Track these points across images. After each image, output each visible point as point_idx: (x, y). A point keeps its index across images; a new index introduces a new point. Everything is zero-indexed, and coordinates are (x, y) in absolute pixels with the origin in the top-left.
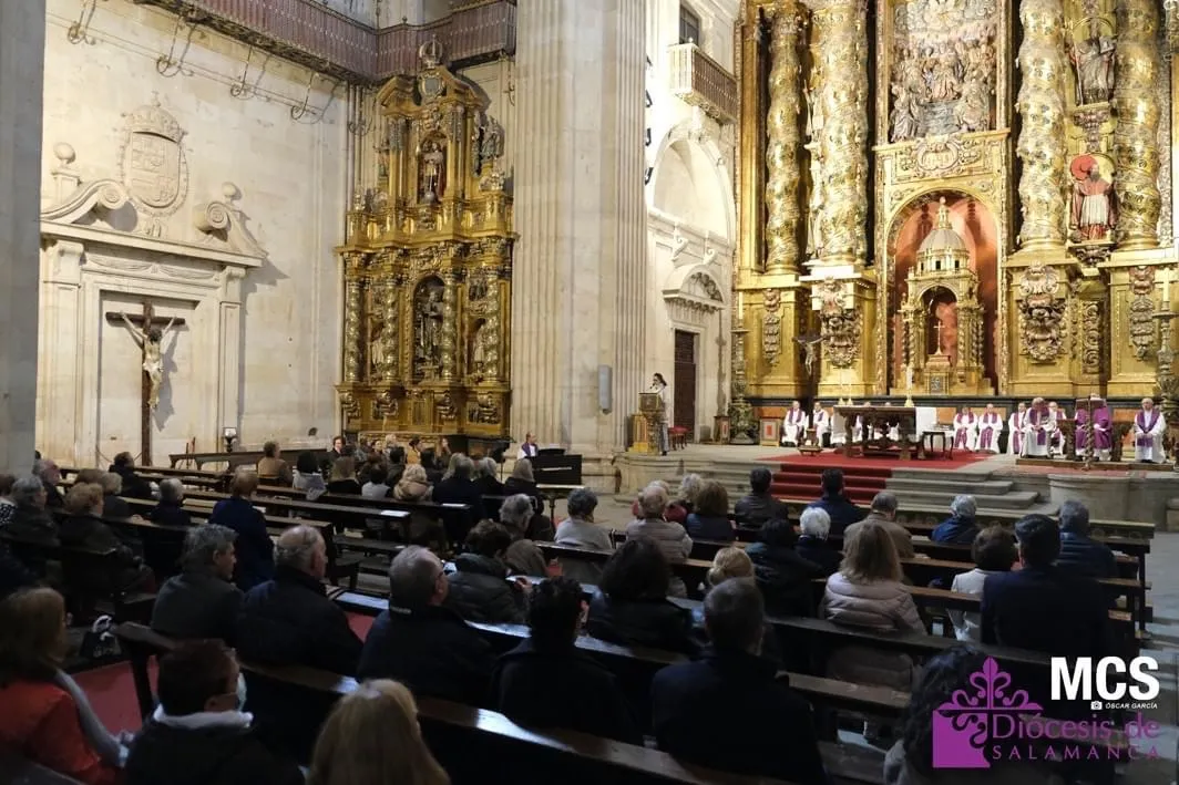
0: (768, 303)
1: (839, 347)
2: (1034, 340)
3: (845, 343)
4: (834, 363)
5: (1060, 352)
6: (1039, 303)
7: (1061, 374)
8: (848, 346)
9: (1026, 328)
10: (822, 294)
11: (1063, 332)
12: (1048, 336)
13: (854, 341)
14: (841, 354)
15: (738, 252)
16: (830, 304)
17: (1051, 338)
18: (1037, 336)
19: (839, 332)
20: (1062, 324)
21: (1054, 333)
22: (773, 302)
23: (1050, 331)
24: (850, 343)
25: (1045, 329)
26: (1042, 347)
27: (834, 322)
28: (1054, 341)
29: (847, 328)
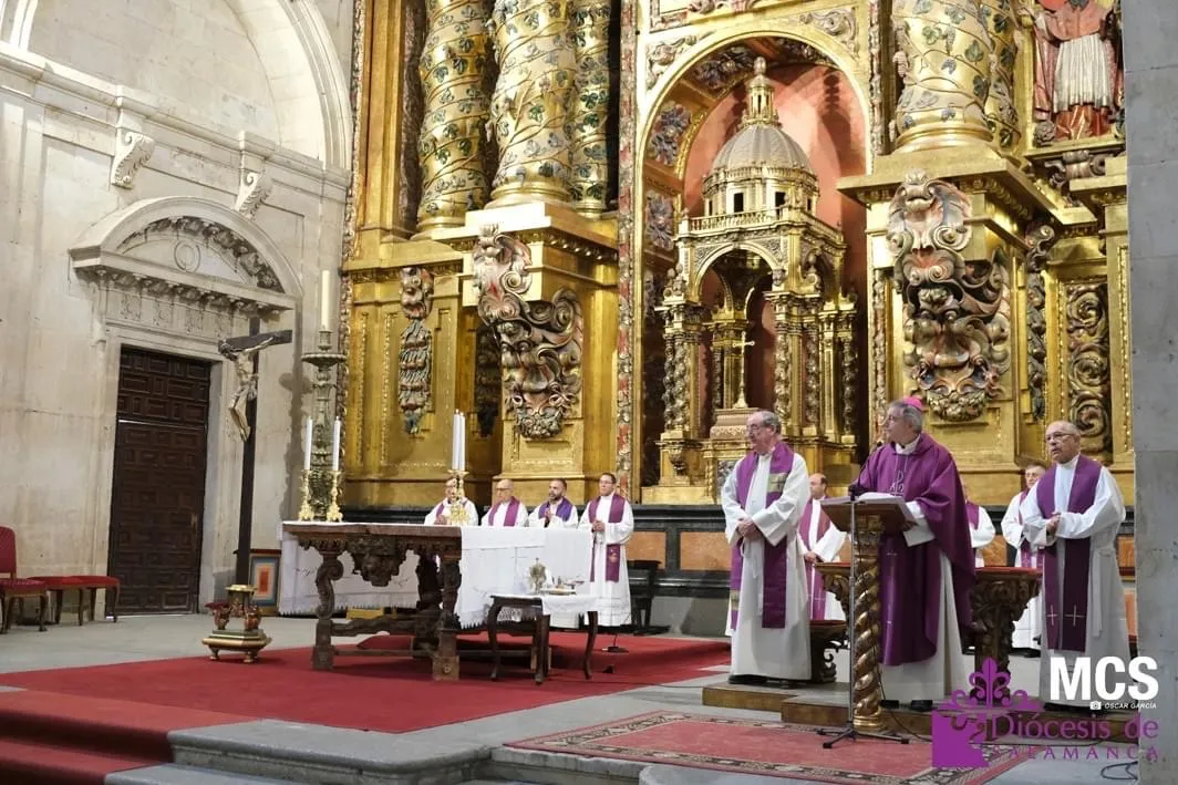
0: (406, 298)
1: (533, 393)
2: (932, 370)
3: (543, 385)
4: (522, 429)
5: (992, 396)
6: (926, 273)
7: (998, 451)
8: (547, 391)
9: (915, 341)
10: (480, 268)
11: (998, 348)
12: (965, 357)
13: (561, 380)
14: (537, 410)
15: (357, 192)
16: (494, 290)
17: (970, 362)
18: (941, 359)
19: (524, 358)
20: (993, 329)
21: (976, 351)
22: (418, 297)
23: (967, 348)
24: (552, 383)
25: (956, 342)
26: (952, 383)
27: (510, 335)
28: (978, 371)
29: (542, 347)
